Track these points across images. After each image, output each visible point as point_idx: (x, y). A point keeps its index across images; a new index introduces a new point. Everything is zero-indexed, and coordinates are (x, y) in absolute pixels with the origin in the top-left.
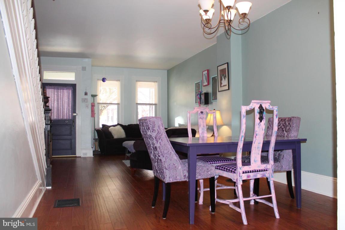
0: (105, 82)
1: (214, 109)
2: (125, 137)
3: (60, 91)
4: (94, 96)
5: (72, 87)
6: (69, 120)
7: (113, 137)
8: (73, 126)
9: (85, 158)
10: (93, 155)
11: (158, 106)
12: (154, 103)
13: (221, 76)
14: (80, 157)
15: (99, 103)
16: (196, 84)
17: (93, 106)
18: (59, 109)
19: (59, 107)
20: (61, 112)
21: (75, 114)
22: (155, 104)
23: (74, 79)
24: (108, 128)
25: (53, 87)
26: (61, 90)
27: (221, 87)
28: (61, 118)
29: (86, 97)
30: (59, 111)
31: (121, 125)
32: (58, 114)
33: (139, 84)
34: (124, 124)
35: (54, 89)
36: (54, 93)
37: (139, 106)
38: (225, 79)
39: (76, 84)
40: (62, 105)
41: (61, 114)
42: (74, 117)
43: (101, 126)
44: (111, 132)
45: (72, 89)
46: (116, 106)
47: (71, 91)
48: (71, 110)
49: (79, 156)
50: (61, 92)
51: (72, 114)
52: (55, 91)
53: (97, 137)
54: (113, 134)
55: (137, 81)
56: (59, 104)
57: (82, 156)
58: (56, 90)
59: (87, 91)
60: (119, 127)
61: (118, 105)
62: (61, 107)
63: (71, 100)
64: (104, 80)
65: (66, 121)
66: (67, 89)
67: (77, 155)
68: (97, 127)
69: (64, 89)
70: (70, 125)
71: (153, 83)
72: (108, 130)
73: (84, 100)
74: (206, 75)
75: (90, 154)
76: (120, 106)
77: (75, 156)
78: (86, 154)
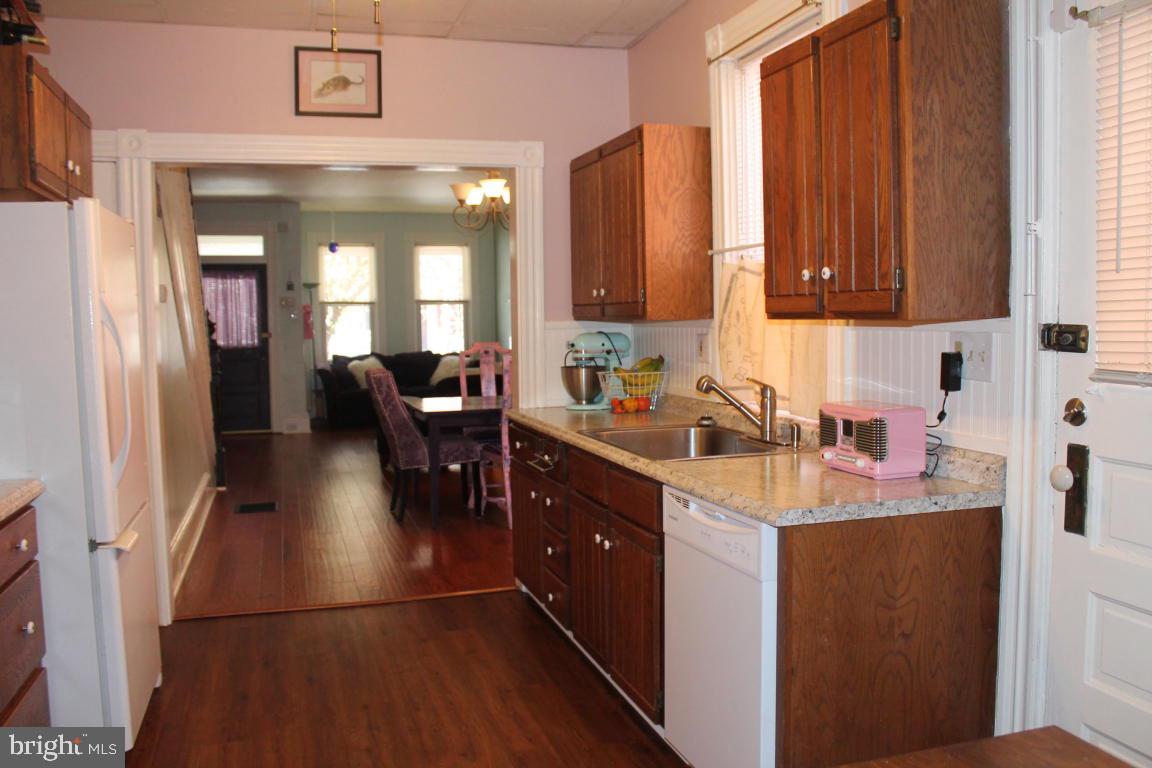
0: (337, 252)
4: (311, 287)
5: (257, 272)
6: (252, 348)
7: (358, 386)
9: (292, 437)
10: (313, 427)
11: (471, 306)
12: (460, 299)
14: (282, 434)
15: (324, 304)
17: (309, 313)
18: (229, 323)
19: (230, 318)
20: (235, 331)
21: (265, 335)
22: (465, 302)
23: (262, 254)
24: (347, 365)
26: (231, 278)
28: (235, 344)
29: (290, 294)
30: (230, 328)
31: (381, 357)
32: (229, 335)
33: (422, 251)
34: (386, 353)
37: (424, 308)
39: (266, 265)
40: (234, 313)
41: (235, 335)
42: (266, 342)
43: (330, 358)
44: (354, 374)
45: (259, 277)
46: (366, 309)
47: (254, 282)
48: (257, 326)
49: (280, 432)
50: (231, 284)
51: (260, 336)
53: (321, 387)
54: (358, 379)
55: (417, 244)
56: (230, 312)
57: (286, 432)
58: (219, 280)
59: (293, 281)
60: (374, 360)
61: (371, 306)
62: (234, 319)
64: (333, 247)
65: (246, 352)
66: (245, 277)
68: (319, 363)
69: (238, 278)
70: (256, 361)
71: (458, 249)
72: (346, 368)
73: (287, 302)
75: (304, 426)
76: (377, 308)
77: (269, 431)
78: (294, 427)
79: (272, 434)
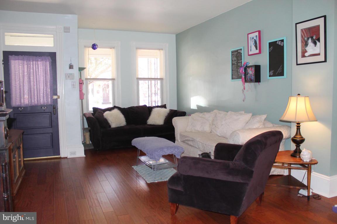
0: (96, 50)
1: (299, 94)
2: (125, 125)
3: (31, 63)
4: (81, 69)
5: (50, 58)
6: (47, 106)
7: (110, 126)
8: (54, 114)
9: (73, 159)
10: (85, 154)
11: (164, 81)
12: (159, 77)
13: (306, 39)
14: (66, 158)
15: (87, 79)
16: (232, 52)
17: (81, 84)
18: (32, 89)
19: (32, 87)
20: (36, 95)
21: (55, 97)
22: (161, 79)
23: (52, 45)
24: (103, 114)
25: (20, 57)
26: (33, 61)
27: (303, 56)
28: (36, 102)
29: (71, 71)
30: (32, 92)
31: (119, 109)
32: (30, 97)
33: (140, 52)
34: (122, 107)
35: (23, 60)
36: (24, 66)
37: (141, 82)
38: (315, 44)
39: (56, 53)
40: (35, 83)
41: (36, 97)
42: (56, 101)
43: (91, 109)
44: (107, 119)
45: (51, 60)
46: (110, 83)
47: (48, 64)
48: (50, 91)
49: (65, 156)
50: (33, 65)
51: (52, 98)
52: (24, 64)
53: (86, 126)
54: (110, 122)
55: (137, 48)
56: (32, 83)
57: (69, 156)
58: (25, 62)
59: (73, 63)
60: (116, 111)
61: (113, 80)
62: (35, 87)
63: (49, 77)
64: (94, 47)
65: (43, 108)
66: (42, 60)
67: (62, 155)
68: (85, 112)
69: (38, 61)
70: (50, 113)
71: (157, 51)
72: (103, 116)
73: (69, 76)
74: (255, 38)
75: (80, 153)
76: (116, 82)
77: (59, 156)
78: (74, 153)
79: (60, 158)
